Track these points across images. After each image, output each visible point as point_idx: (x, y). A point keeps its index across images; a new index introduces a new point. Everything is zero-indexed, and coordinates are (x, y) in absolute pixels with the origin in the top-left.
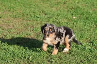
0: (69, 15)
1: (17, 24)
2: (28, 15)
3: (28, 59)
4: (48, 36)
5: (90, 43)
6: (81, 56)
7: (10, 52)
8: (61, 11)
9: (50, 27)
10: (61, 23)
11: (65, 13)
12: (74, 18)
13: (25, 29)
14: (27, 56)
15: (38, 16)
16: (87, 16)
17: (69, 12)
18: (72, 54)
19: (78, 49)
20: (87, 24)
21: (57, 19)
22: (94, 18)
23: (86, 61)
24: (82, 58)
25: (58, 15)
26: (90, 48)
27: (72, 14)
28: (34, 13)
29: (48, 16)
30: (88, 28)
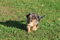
0: (39, 4)
1: (6, 10)
2: (12, 4)
3: (14, 33)
4: (32, 21)
5: (53, 21)
6: (47, 30)
7: (2, 28)
8: (34, 1)
9: (33, 15)
10: (34, 9)
11: (37, 2)
12: (42, 5)
13: (11, 13)
14: (13, 31)
15: (19, 5)
16: (51, 4)
17: (39, 2)
18: (41, 29)
19: (46, 26)
20: (51, 9)
21: (32, 7)
22: (55, 6)
23: (51, 34)
24: (48, 31)
25: (32, 4)
26: (53, 25)
27: (41, 3)
28: (16, 2)
29: (26, 5)
30: (52, 12)
